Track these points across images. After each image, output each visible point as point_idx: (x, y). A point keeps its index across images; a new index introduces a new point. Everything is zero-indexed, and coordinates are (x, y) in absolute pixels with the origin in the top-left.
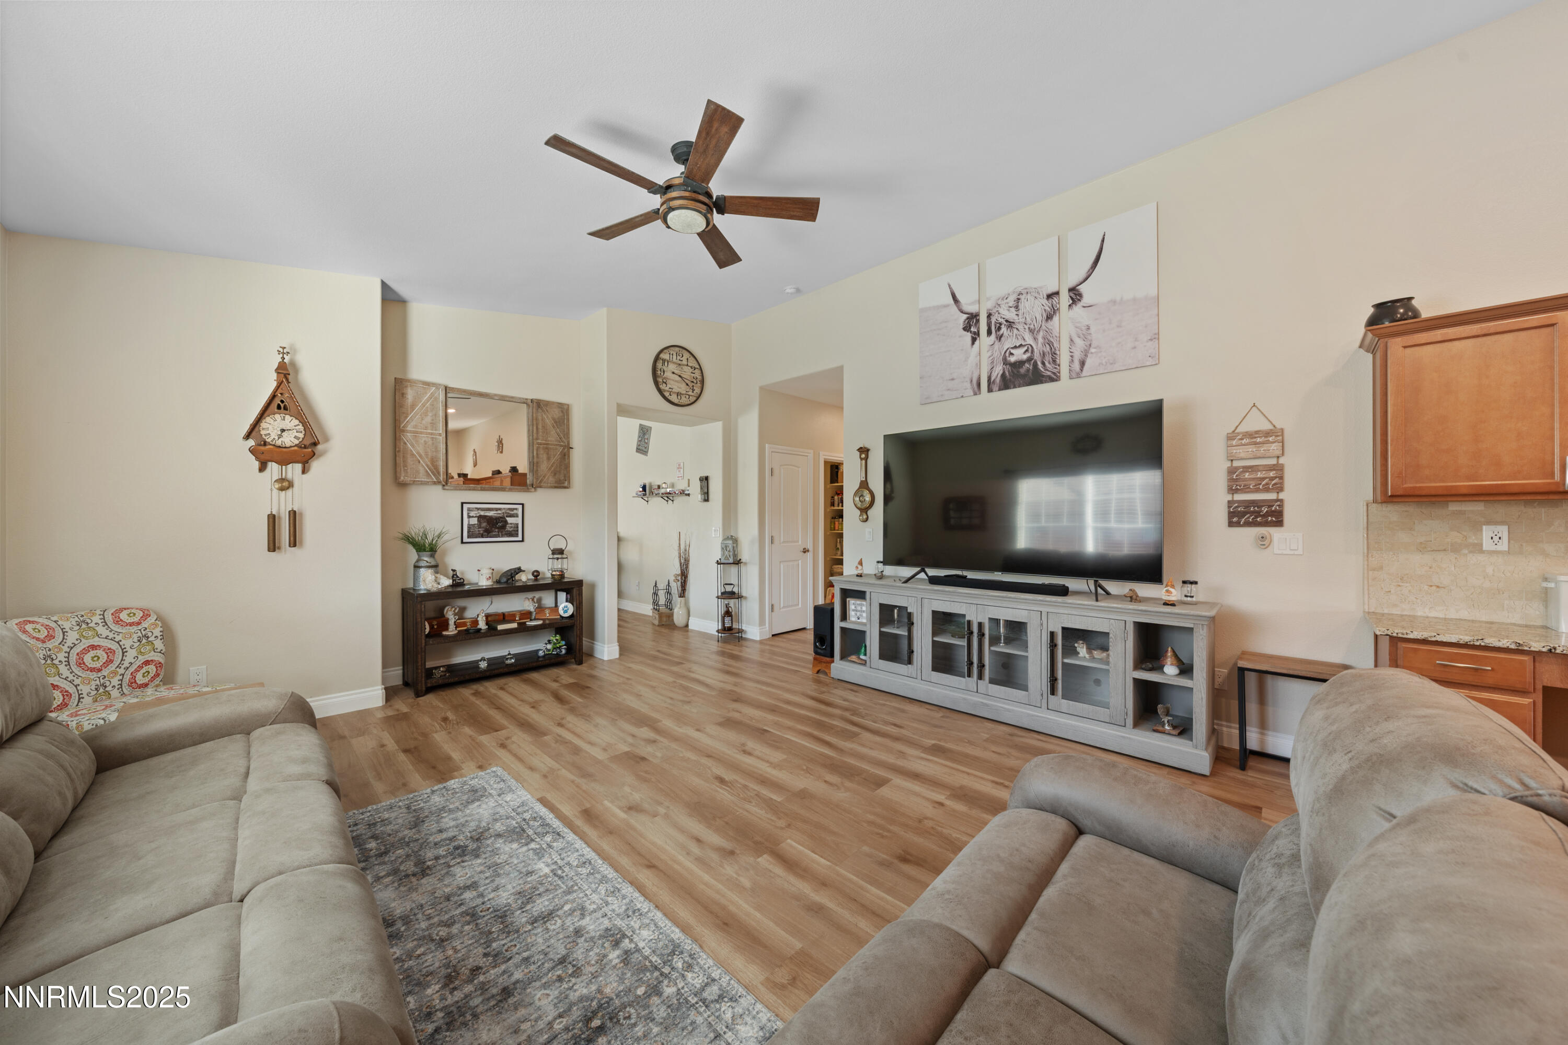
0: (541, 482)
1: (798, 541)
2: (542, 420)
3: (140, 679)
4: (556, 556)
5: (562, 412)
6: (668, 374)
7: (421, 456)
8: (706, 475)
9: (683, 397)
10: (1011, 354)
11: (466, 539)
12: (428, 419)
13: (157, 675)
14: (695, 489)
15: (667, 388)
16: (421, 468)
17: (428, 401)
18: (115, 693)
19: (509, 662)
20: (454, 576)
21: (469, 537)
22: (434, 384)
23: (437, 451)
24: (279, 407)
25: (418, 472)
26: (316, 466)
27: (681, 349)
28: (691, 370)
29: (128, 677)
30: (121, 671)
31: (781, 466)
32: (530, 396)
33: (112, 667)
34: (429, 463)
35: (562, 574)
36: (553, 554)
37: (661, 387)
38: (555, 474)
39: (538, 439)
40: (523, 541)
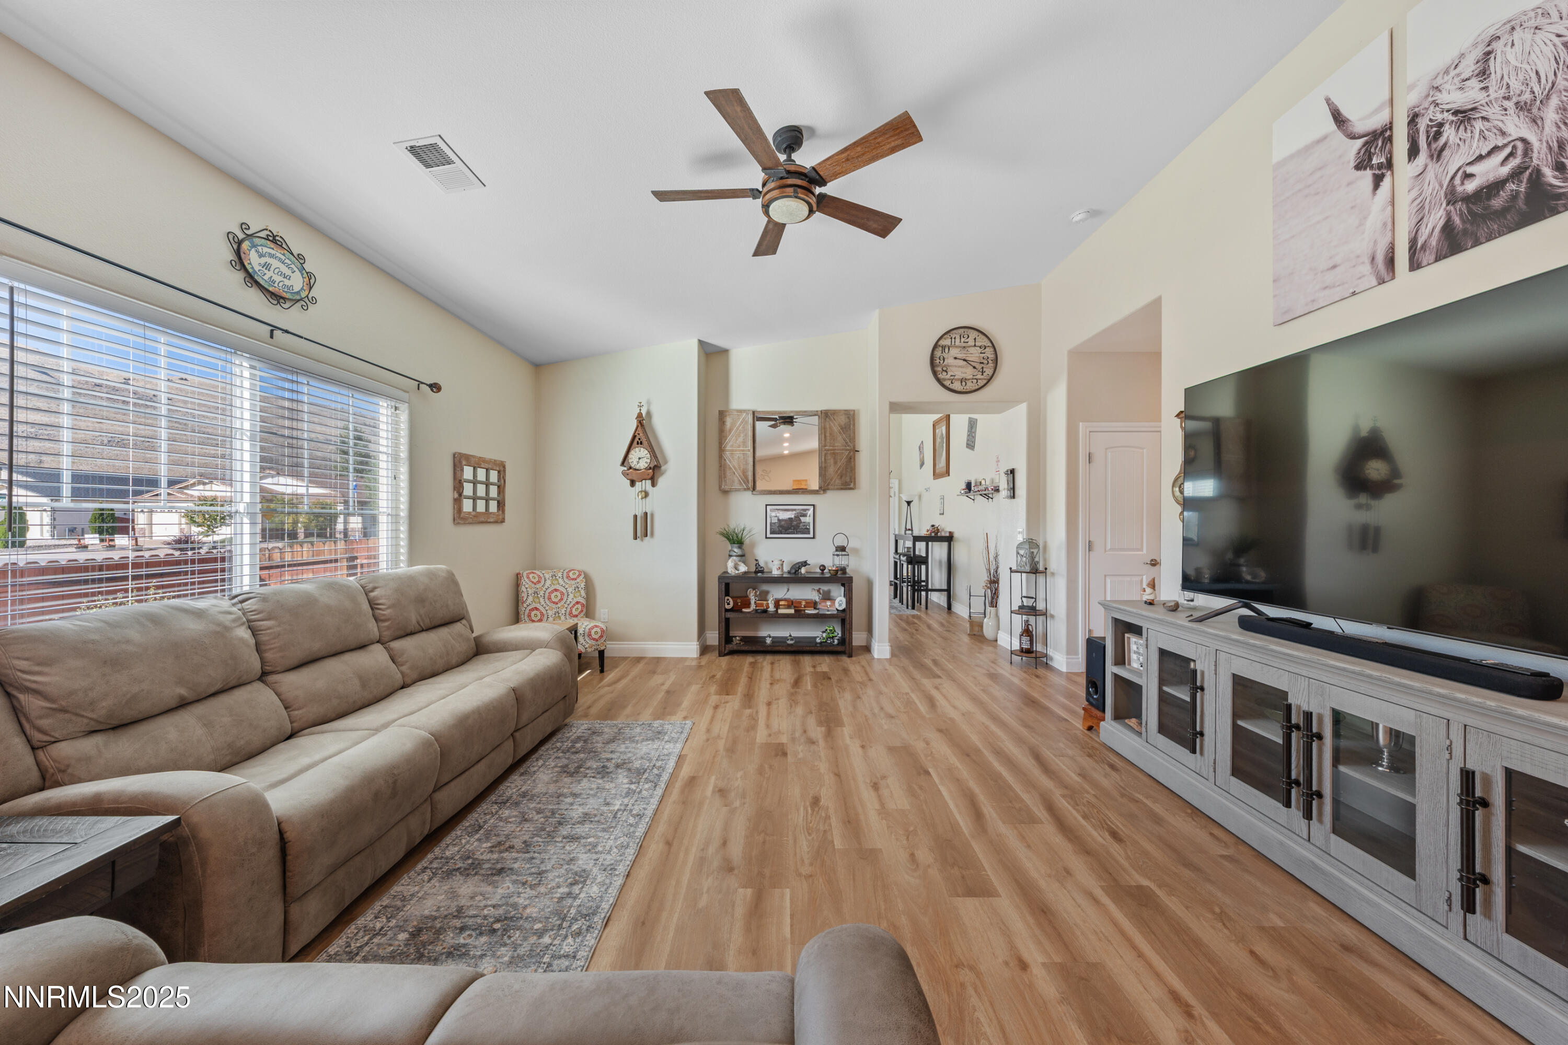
0: (828, 485)
1: (1141, 550)
2: (830, 428)
3: (574, 612)
4: (838, 553)
5: (848, 418)
6: (950, 361)
7: (735, 468)
8: (1011, 468)
9: (969, 383)
10: (1470, 176)
11: (769, 535)
12: (741, 439)
13: (582, 611)
14: (1003, 484)
15: (948, 376)
16: (736, 479)
17: (740, 425)
18: (563, 618)
19: (790, 642)
20: (757, 565)
21: (771, 533)
22: (745, 411)
23: (747, 464)
24: (638, 443)
25: (733, 482)
26: (661, 481)
27: (966, 330)
28: (980, 350)
29: (568, 611)
30: (566, 606)
31: (1106, 449)
32: (820, 409)
33: (562, 602)
34: (741, 474)
35: (843, 570)
36: (837, 550)
37: (940, 376)
38: (841, 477)
39: (825, 446)
40: (814, 538)
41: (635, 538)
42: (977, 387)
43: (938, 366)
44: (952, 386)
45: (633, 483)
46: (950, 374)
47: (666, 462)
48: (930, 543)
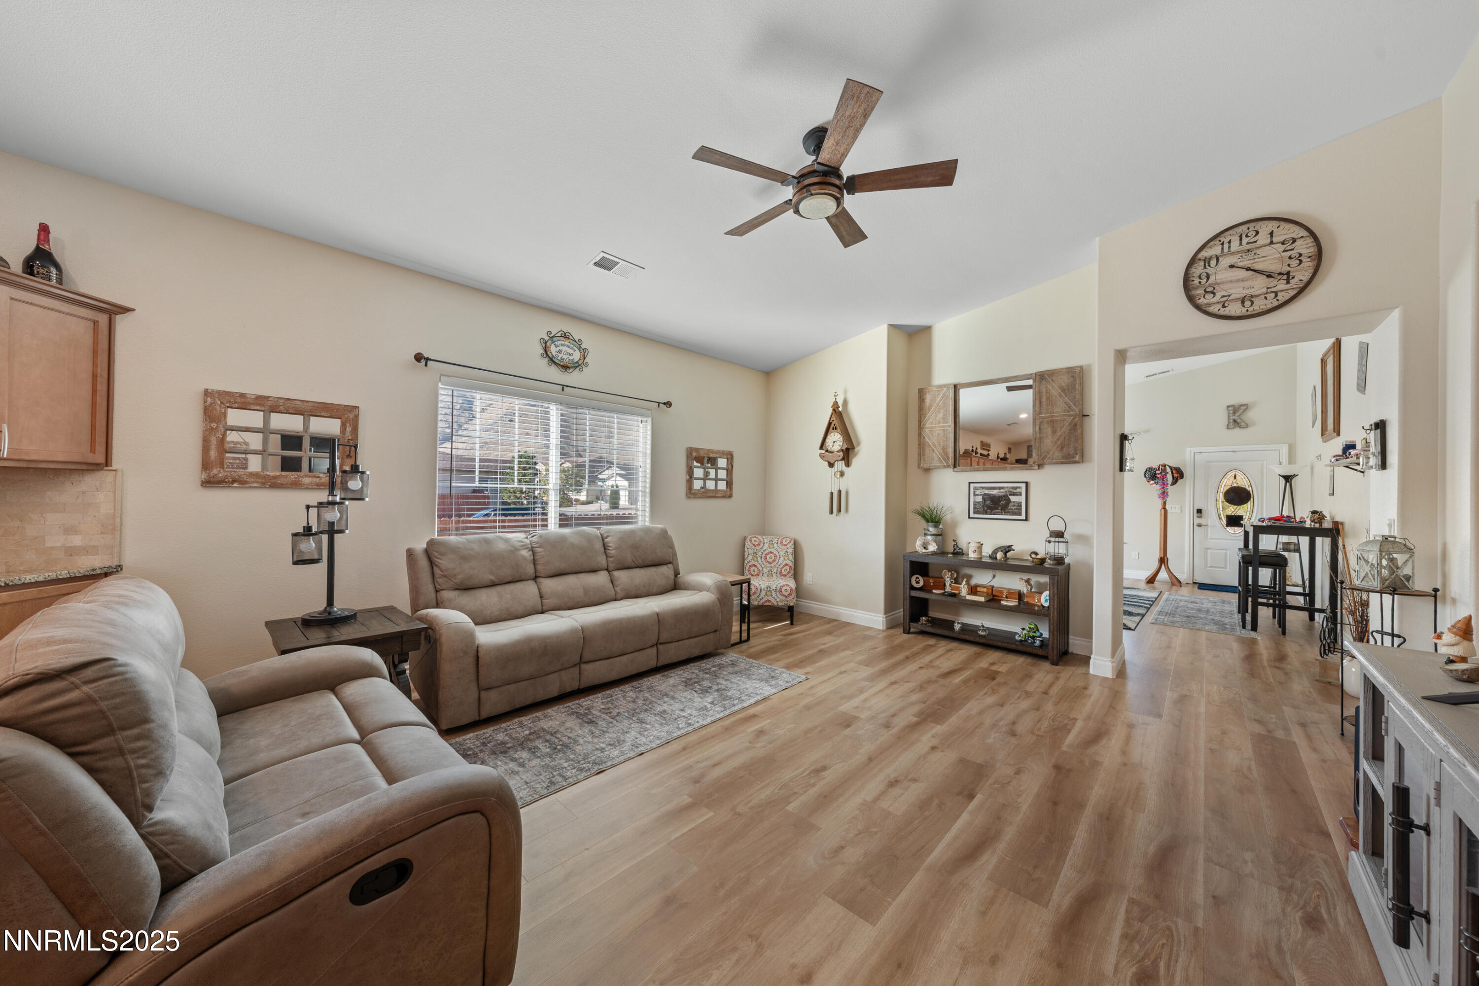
0: (1044, 458)
2: (1047, 392)
3: (784, 573)
4: (1054, 539)
5: (1073, 376)
6: (1221, 275)
7: (935, 446)
8: (1376, 419)
9: (1260, 301)
11: (972, 515)
12: (941, 415)
13: (790, 572)
15: (1217, 299)
16: (935, 456)
17: (941, 399)
18: (774, 575)
19: (980, 633)
20: (955, 545)
21: (975, 513)
22: (945, 386)
23: (947, 440)
24: (833, 429)
25: (933, 459)
26: (855, 462)
27: (1251, 225)
28: (1281, 248)
29: (779, 570)
30: (777, 566)
32: (1033, 371)
33: (775, 563)
34: (941, 451)
35: (1059, 560)
36: (1051, 536)
37: (1202, 301)
38: (1062, 448)
39: (1040, 413)
40: (1026, 520)
41: (831, 513)
42: (1276, 303)
43: (1197, 288)
44: (1223, 312)
45: (831, 465)
46: (1219, 295)
47: (859, 444)
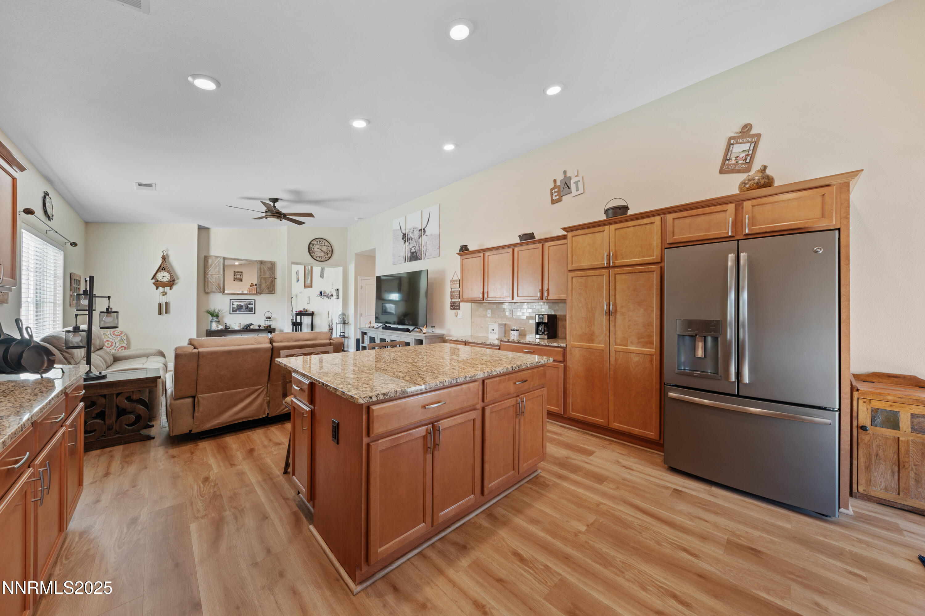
0: (261, 292)
2: (263, 268)
5: (272, 265)
6: (316, 249)
7: (214, 283)
8: (337, 288)
9: (322, 258)
10: (412, 249)
11: (231, 312)
12: (217, 270)
14: (335, 294)
15: (315, 255)
16: (214, 287)
17: (217, 263)
20: (226, 326)
21: (233, 312)
22: (219, 257)
23: (220, 280)
24: (162, 269)
25: (213, 288)
26: (175, 287)
27: (321, 239)
28: (326, 247)
29: (117, 350)
31: (366, 285)
32: (259, 259)
33: (113, 347)
34: (217, 285)
35: (270, 326)
36: (266, 319)
37: (312, 254)
38: (268, 289)
39: (261, 275)
40: (255, 314)
41: (160, 313)
42: (325, 260)
43: (311, 251)
44: (316, 259)
45: (157, 288)
46: (315, 254)
47: (178, 279)
48: (302, 316)
